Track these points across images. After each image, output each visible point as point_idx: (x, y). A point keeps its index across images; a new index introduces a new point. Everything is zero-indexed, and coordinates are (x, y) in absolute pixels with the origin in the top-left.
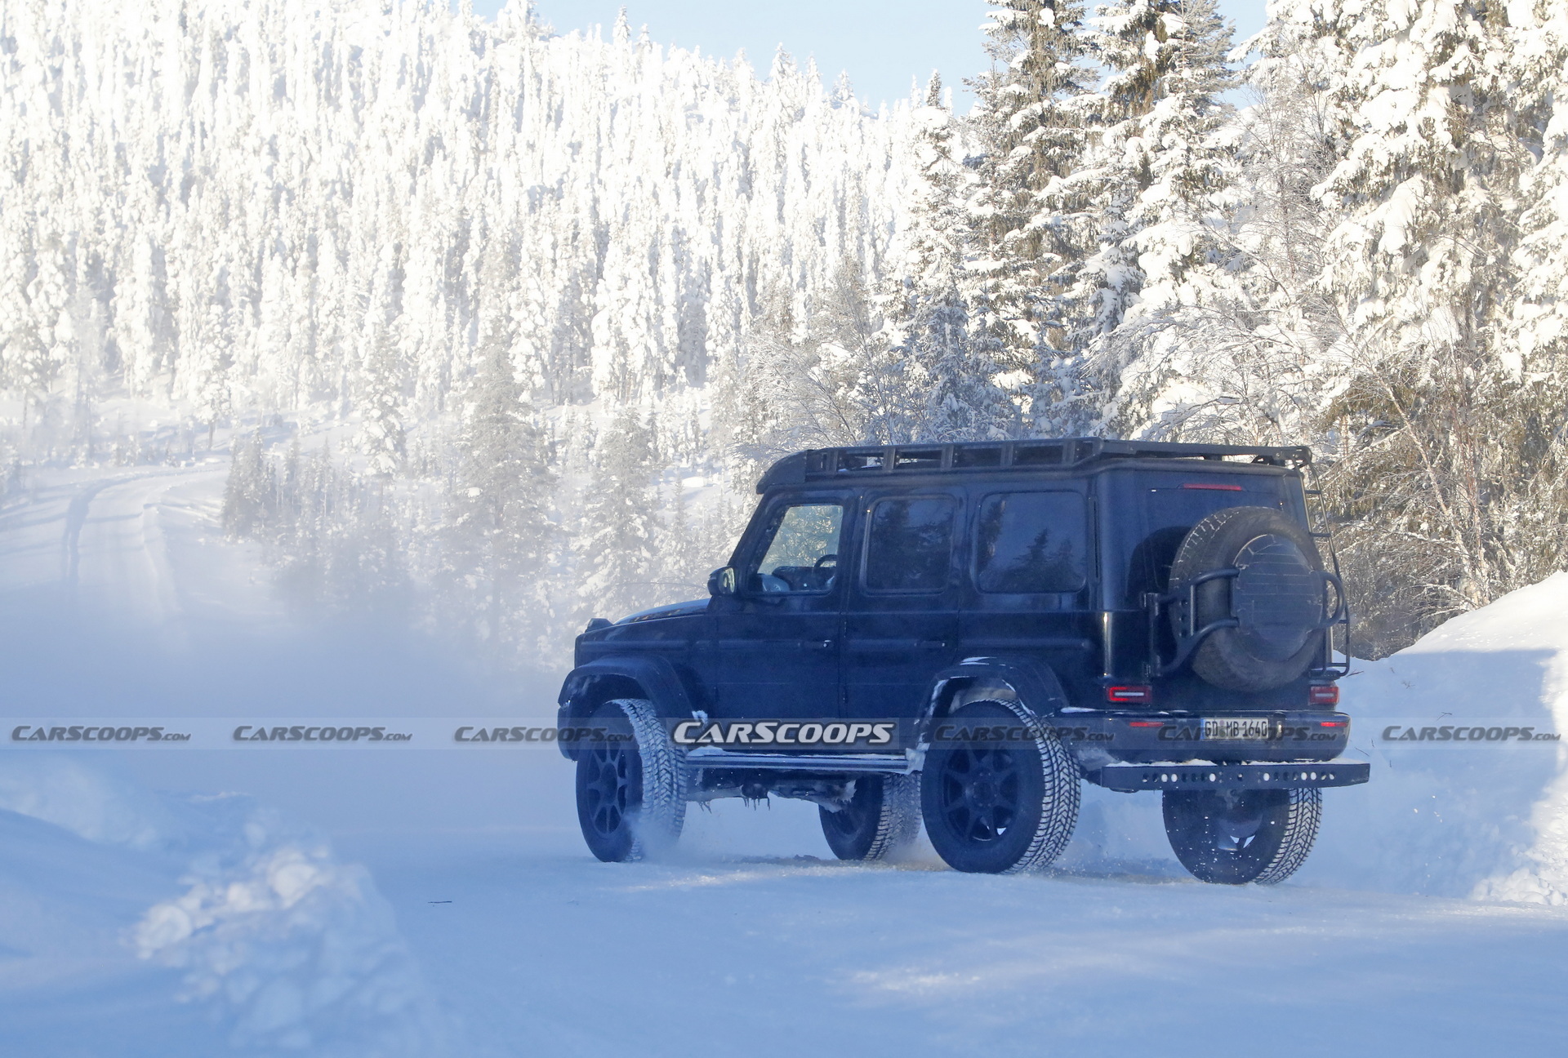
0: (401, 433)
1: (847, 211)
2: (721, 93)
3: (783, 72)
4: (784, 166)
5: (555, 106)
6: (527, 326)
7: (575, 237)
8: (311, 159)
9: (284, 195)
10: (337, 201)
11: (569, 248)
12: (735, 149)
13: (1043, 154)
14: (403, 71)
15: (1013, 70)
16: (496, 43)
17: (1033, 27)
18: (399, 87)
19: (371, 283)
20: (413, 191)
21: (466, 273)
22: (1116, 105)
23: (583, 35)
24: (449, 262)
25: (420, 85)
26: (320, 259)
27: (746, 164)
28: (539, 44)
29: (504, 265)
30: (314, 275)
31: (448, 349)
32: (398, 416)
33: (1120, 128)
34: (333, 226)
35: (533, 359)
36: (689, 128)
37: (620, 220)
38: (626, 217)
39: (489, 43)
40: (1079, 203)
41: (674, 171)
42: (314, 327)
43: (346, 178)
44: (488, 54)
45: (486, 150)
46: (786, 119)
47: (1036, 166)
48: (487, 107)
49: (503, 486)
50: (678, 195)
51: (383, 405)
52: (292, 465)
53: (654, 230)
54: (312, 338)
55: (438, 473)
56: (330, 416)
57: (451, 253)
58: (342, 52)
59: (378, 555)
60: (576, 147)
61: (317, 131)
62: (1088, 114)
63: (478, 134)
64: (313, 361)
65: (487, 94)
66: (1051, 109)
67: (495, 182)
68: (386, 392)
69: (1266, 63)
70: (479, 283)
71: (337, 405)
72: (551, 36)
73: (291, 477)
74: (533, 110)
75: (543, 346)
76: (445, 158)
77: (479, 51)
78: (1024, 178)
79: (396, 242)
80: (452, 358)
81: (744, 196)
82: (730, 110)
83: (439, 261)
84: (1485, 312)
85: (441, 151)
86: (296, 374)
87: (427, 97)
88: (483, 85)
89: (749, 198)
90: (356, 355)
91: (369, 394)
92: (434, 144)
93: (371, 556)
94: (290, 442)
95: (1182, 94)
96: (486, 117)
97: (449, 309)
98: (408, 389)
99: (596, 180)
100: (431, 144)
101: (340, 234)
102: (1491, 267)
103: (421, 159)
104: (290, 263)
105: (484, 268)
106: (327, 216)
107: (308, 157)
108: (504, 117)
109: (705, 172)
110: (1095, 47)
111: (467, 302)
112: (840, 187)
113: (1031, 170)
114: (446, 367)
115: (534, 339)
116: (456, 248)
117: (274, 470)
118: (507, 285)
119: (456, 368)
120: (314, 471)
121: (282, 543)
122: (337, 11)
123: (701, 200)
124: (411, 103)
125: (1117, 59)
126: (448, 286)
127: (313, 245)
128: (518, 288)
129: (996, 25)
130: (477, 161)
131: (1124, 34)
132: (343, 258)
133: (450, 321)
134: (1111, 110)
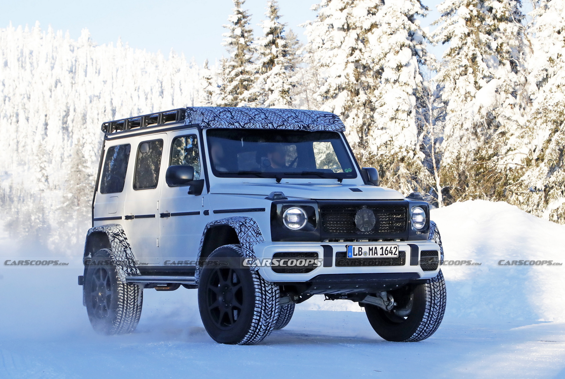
0: (47, 176)
1: (194, 102)
2: (153, 64)
3: (173, 57)
4: (173, 87)
5: (98, 69)
6: (89, 141)
7: (105, 111)
8: (16, 87)
9: (7, 99)
10: (26, 100)
11: (103, 115)
12: (158, 82)
13: (242, 84)
14: (47, 58)
15: (232, 57)
16: (78, 48)
17: (238, 43)
18: (46, 63)
19: (37, 127)
20: (51, 97)
21: (69, 124)
22: (264, 68)
23: (107, 45)
24: (63, 120)
25: (53, 62)
26: (19, 120)
27: (162, 87)
28: (92, 48)
29: (81, 121)
30: (17, 125)
31: (63, 148)
32: (46, 170)
33: (265, 76)
34: (25, 109)
35: (91, 151)
36: (143, 75)
37: (120, 105)
38: (122, 105)
39: (76, 49)
40: (253, 99)
41: (137, 89)
42: (18, 142)
43: (28, 93)
44: (75, 52)
45: (75, 83)
46: (174, 72)
47: (240, 88)
48: (75, 69)
49: (79, 193)
50: (139, 97)
51: (41, 167)
52: (11, 188)
53: (131, 109)
54: (17, 146)
55: (60, 189)
56: (24, 171)
57: (64, 117)
58: (26, 52)
59: (39, 216)
60: (105, 82)
61: (19, 78)
62: (255, 71)
63: (72, 78)
64: (18, 152)
65: (75, 65)
66: (244, 70)
67: (78, 93)
68: (42, 162)
69: (308, 55)
70: (73, 127)
71: (26, 167)
72: (96, 46)
73: (11, 191)
74: (91, 70)
75: (95, 147)
76: (61, 86)
77: (72, 51)
78: (236, 91)
79: (45, 114)
80: (64, 151)
81: (161, 97)
82: (156, 69)
83: (60, 120)
84: (368, 133)
85: (60, 84)
86: (12, 157)
87: (55, 66)
88: (74, 62)
89: (163, 98)
90: (33, 151)
91: (36, 164)
92: (57, 82)
93: (37, 217)
94: (10, 180)
95: (281, 65)
96: (75, 72)
97: (63, 135)
98: (50, 162)
99: (112, 93)
100: (57, 81)
101: (26, 111)
102: (368, 119)
103: (53, 86)
104: (9, 121)
105: (75, 122)
106: (22, 105)
107: (15, 86)
108: (80, 72)
109: (148, 90)
110: (256, 50)
111: (69, 133)
112: (192, 94)
113: (238, 89)
114: (63, 154)
115: (91, 145)
116: (66, 115)
117: (4, 189)
118: (83, 127)
119: (66, 154)
120: (18, 189)
121: (7, 213)
122: (25, 38)
123: (147, 98)
124: (50, 68)
125: (264, 54)
126: (63, 128)
127: (17, 115)
128: (86, 128)
129: (226, 43)
130: (72, 86)
131: (266, 46)
132: (27, 119)
133: (64, 139)
134: (262, 70)
